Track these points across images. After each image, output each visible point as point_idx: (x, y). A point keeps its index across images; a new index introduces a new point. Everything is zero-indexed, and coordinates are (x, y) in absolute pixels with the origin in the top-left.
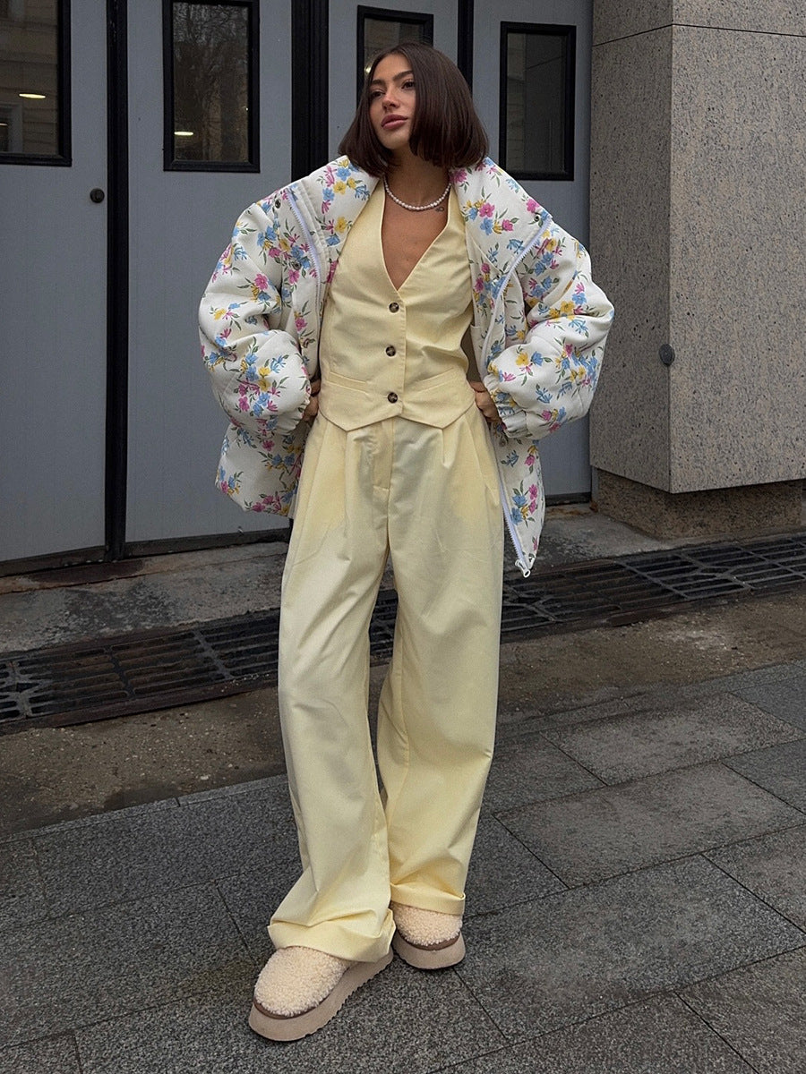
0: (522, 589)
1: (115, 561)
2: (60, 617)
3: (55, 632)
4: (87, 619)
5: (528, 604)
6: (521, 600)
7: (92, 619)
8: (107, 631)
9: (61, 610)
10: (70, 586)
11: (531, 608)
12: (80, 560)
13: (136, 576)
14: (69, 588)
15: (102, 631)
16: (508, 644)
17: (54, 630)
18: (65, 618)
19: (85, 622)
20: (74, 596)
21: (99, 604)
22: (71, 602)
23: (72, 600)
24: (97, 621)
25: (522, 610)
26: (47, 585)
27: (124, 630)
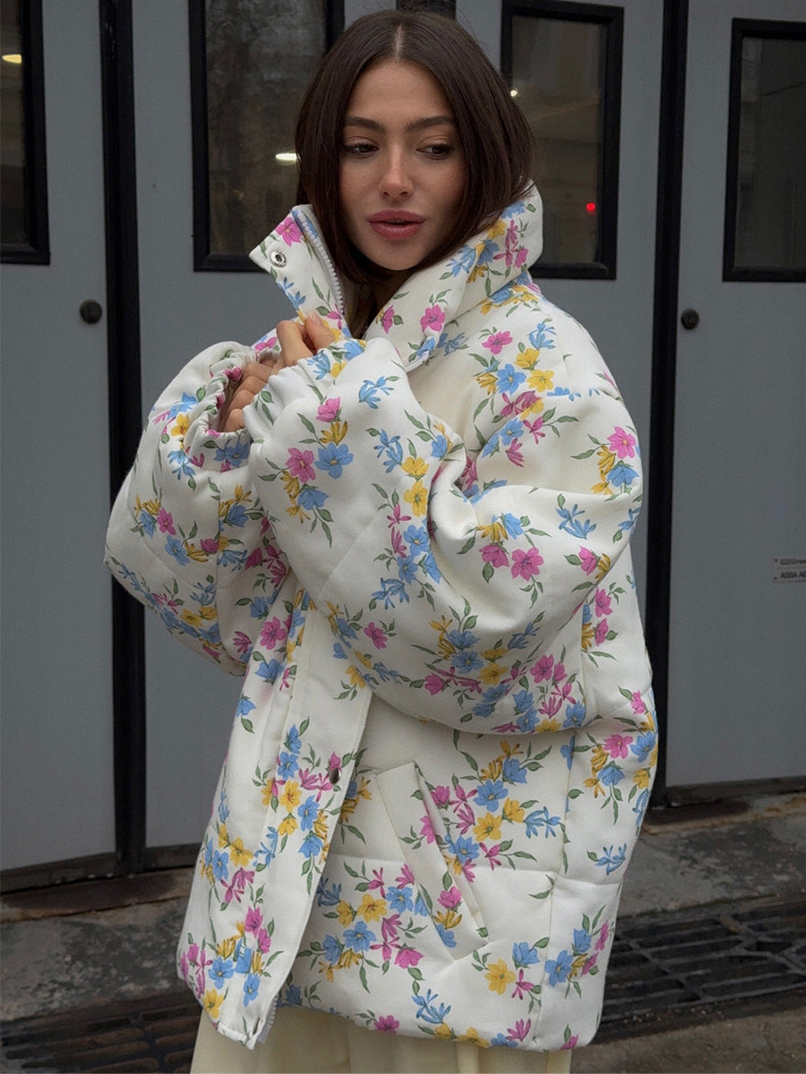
0: (760, 929)
1: (131, 876)
2: (58, 966)
3: (53, 991)
4: (99, 970)
5: (773, 952)
6: (760, 946)
7: (106, 971)
8: (132, 988)
9: (58, 955)
10: (67, 915)
11: (779, 959)
12: (78, 874)
13: (164, 900)
14: (65, 919)
15: (124, 988)
16: (751, 1018)
17: (51, 986)
18: (66, 966)
19: (96, 973)
20: (77, 930)
21: (115, 944)
22: (71, 941)
23: (73, 938)
24: (114, 972)
25: (764, 962)
26: (33, 913)
27: (157, 987)
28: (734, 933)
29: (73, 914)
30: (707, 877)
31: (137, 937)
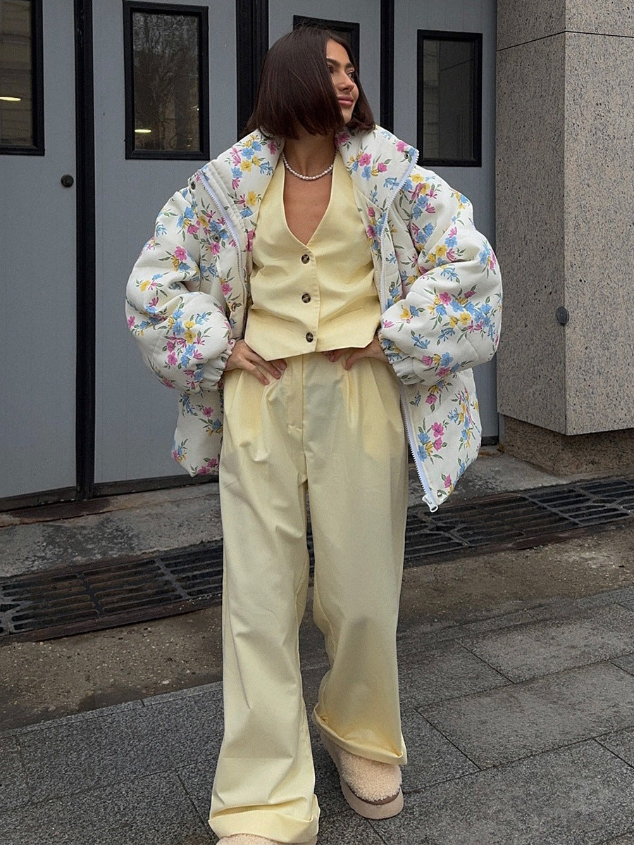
0: (439, 519)
1: (85, 500)
2: (38, 548)
3: (34, 561)
4: (62, 549)
5: (445, 531)
6: (438, 528)
7: (66, 549)
8: (79, 559)
9: (38, 542)
10: (46, 521)
11: (447, 535)
12: (55, 499)
13: (104, 513)
14: (45, 523)
15: (75, 559)
16: (427, 566)
17: (33, 558)
18: (43, 548)
19: (60, 551)
20: (50, 530)
21: (73, 536)
22: (47, 535)
23: (48, 533)
24: (70, 551)
25: (440, 537)
26: (26, 520)
27: (94, 558)
28: (425, 522)
29: (50, 521)
30: (412, 493)
31: (85, 532)
